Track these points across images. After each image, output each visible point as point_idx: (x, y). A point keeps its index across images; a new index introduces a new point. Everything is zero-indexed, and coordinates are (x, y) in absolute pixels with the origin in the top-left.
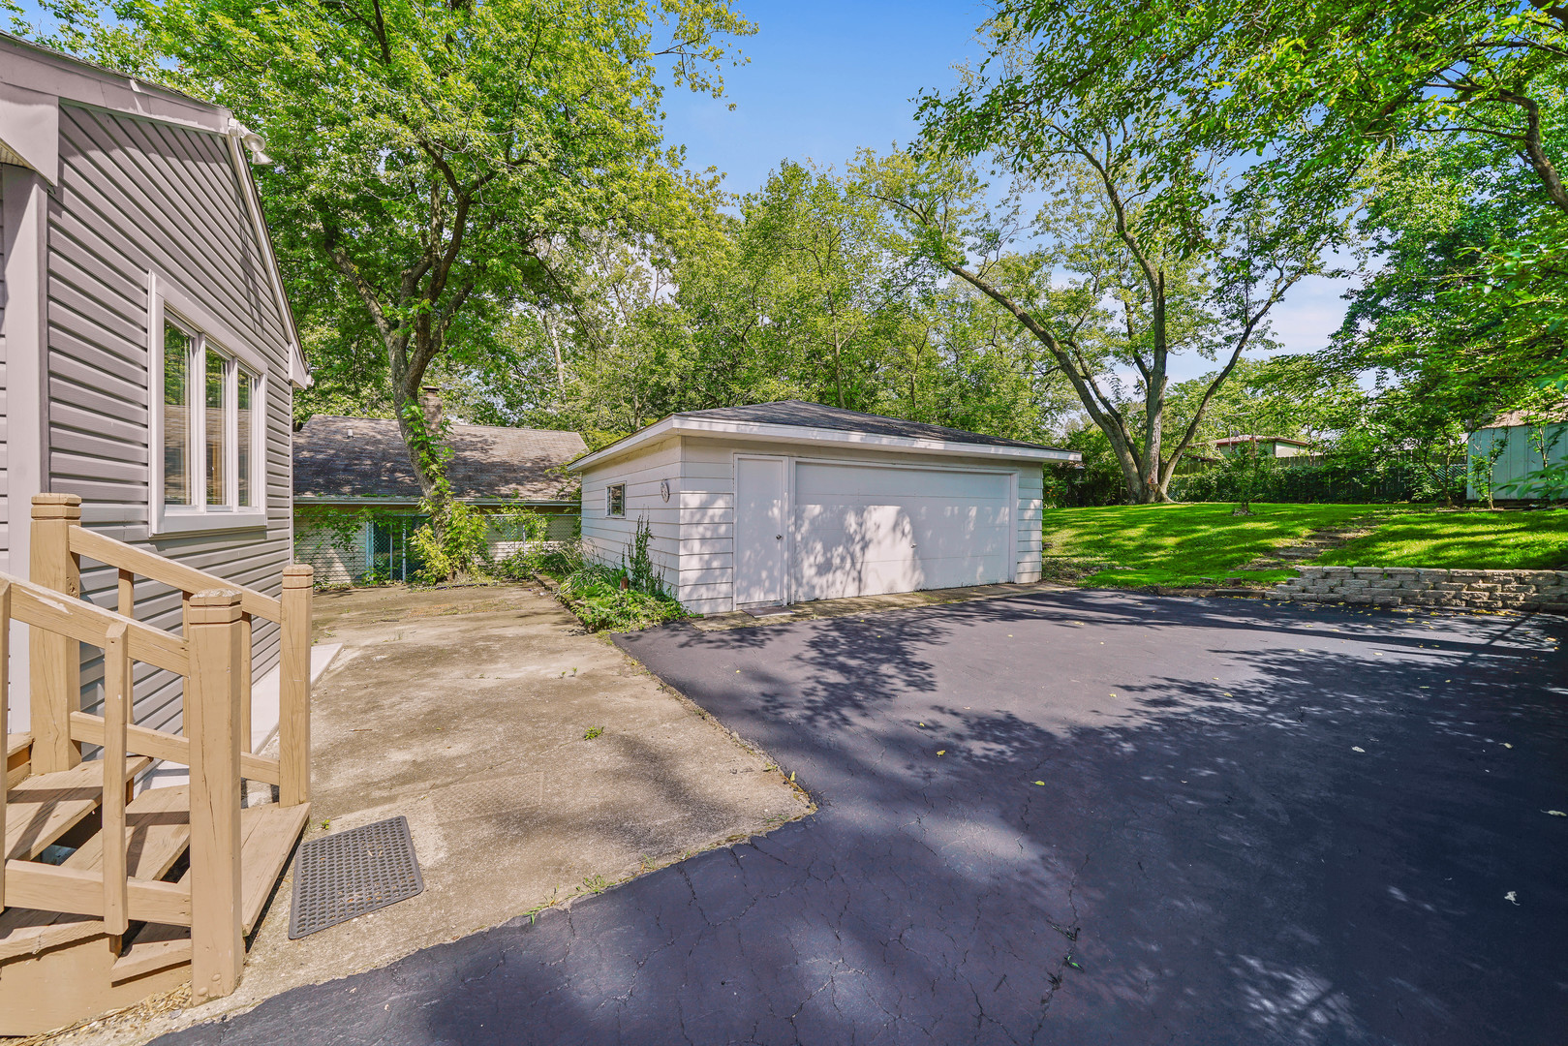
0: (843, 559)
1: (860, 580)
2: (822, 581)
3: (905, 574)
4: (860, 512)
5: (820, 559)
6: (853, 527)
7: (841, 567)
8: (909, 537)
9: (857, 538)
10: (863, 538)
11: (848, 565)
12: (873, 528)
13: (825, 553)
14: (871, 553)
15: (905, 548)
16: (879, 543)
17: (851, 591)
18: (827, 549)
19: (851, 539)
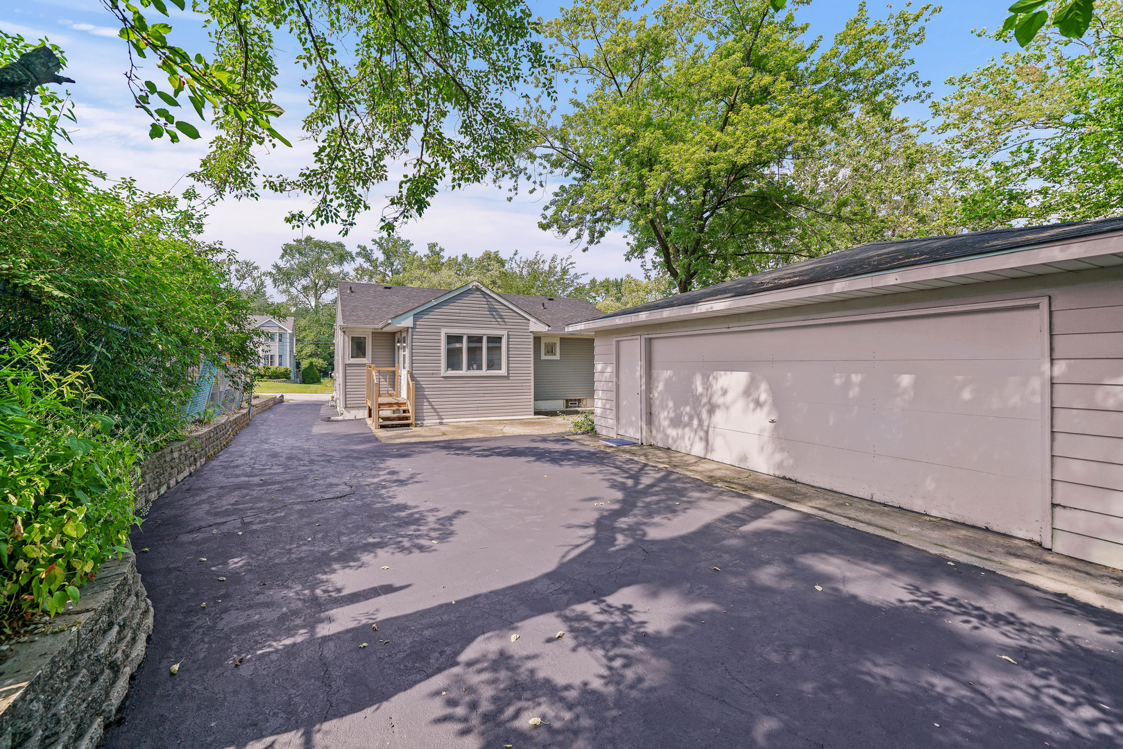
0: (691, 419)
1: (707, 441)
2: (672, 432)
3: (762, 448)
4: (706, 378)
5: (672, 415)
6: (700, 389)
7: (689, 424)
8: (766, 409)
9: (704, 400)
10: (709, 402)
11: (695, 422)
12: (720, 393)
13: (675, 411)
14: (719, 416)
15: (761, 420)
16: (727, 408)
17: (698, 449)
18: (677, 407)
19: (697, 399)
